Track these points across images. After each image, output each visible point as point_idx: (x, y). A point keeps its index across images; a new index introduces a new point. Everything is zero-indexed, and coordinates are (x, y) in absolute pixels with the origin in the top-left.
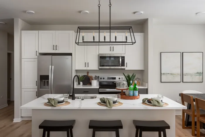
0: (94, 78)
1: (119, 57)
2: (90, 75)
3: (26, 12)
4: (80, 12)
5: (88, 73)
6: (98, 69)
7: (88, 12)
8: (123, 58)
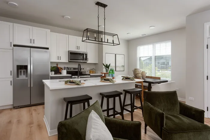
0: (63, 69)
1: (83, 54)
2: (59, 66)
3: (8, 3)
4: (63, 17)
5: (57, 64)
6: (68, 62)
7: (69, 17)
8: (86, 55)
